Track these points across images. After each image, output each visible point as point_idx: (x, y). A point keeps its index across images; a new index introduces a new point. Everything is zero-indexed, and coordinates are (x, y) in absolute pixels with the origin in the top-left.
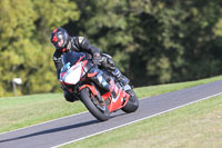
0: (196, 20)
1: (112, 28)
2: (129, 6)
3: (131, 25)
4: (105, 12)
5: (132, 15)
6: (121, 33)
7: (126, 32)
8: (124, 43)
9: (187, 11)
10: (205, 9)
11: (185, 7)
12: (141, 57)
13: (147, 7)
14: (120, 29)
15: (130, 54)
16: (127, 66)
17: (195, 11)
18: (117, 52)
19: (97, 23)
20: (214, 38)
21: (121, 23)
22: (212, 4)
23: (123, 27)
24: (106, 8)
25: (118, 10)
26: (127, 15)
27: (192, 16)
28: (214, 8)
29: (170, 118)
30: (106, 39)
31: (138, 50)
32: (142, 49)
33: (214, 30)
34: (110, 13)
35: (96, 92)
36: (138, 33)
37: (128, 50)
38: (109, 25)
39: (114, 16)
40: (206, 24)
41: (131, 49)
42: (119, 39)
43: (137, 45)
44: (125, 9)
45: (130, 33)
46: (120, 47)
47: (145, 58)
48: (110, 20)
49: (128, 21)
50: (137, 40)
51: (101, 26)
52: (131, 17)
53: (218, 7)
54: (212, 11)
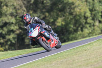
0: (48, 18)
1: (9, 23)
2: (17, 13)
3: (18, 21)
4: (6, 15)
5: (18, 16)
6: (13, 25)
7: (15, 24)
8: (14, 29)
9: (43, 14)
10: (52, 13)
11: (42, 12)
12: (22, 36)
13: (25, 13)
14: (12, 23)
15: (17, 34)
16: (16, 40)
17: (47, 14)
18: (11, 33)
19: (2, 20)
20: (56, 27)
21: (13, 20)
22: (55, 11)
23: (14, 22)
24: (6, 14)
25: (12, 15)
26: (16, 17)
27: (46, 17)
28: (56, 12)
29: (36, 64)
30: (7, 28)
31: (21, 33)
32: (22, 32)
33: (56, 23)
34: (8, 16)
35: (45, 39)
36: (21, 25)
37: (16, 33)
38: (8, 21)
39: (10, 17)
40: (52, 20)
41: (18, 32)
42: (12, 28)
43: (21, 31)
44: (15, 14)
45: (17, 25)
46: (13, 31)
47: (24, 36)
48: (8, 19)
49: (16, 20)
50: (20, 28)
51: (4, 22)
52: (18, 18)
53: (58, 12)
54: (55, 14)
